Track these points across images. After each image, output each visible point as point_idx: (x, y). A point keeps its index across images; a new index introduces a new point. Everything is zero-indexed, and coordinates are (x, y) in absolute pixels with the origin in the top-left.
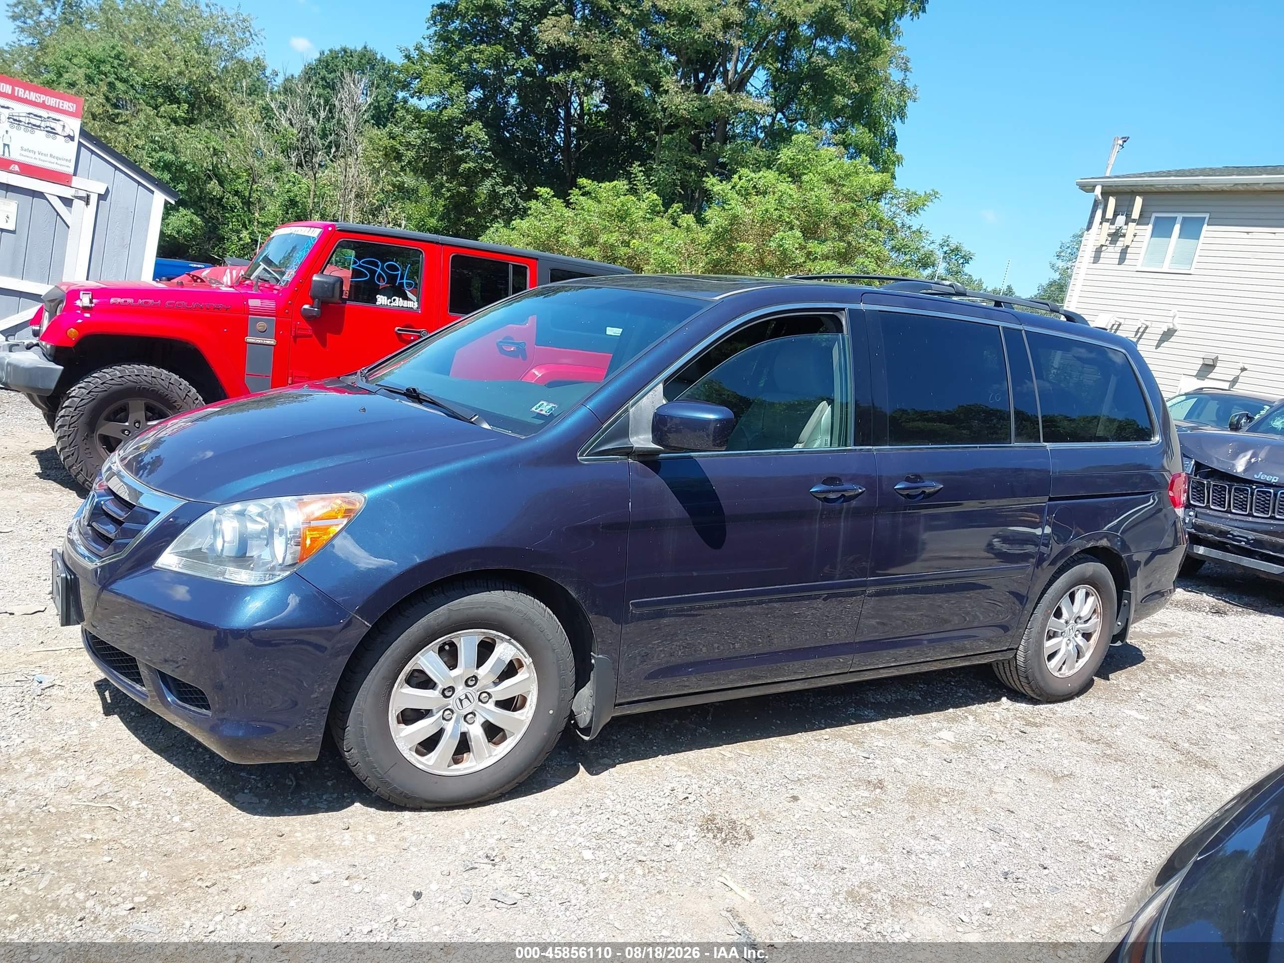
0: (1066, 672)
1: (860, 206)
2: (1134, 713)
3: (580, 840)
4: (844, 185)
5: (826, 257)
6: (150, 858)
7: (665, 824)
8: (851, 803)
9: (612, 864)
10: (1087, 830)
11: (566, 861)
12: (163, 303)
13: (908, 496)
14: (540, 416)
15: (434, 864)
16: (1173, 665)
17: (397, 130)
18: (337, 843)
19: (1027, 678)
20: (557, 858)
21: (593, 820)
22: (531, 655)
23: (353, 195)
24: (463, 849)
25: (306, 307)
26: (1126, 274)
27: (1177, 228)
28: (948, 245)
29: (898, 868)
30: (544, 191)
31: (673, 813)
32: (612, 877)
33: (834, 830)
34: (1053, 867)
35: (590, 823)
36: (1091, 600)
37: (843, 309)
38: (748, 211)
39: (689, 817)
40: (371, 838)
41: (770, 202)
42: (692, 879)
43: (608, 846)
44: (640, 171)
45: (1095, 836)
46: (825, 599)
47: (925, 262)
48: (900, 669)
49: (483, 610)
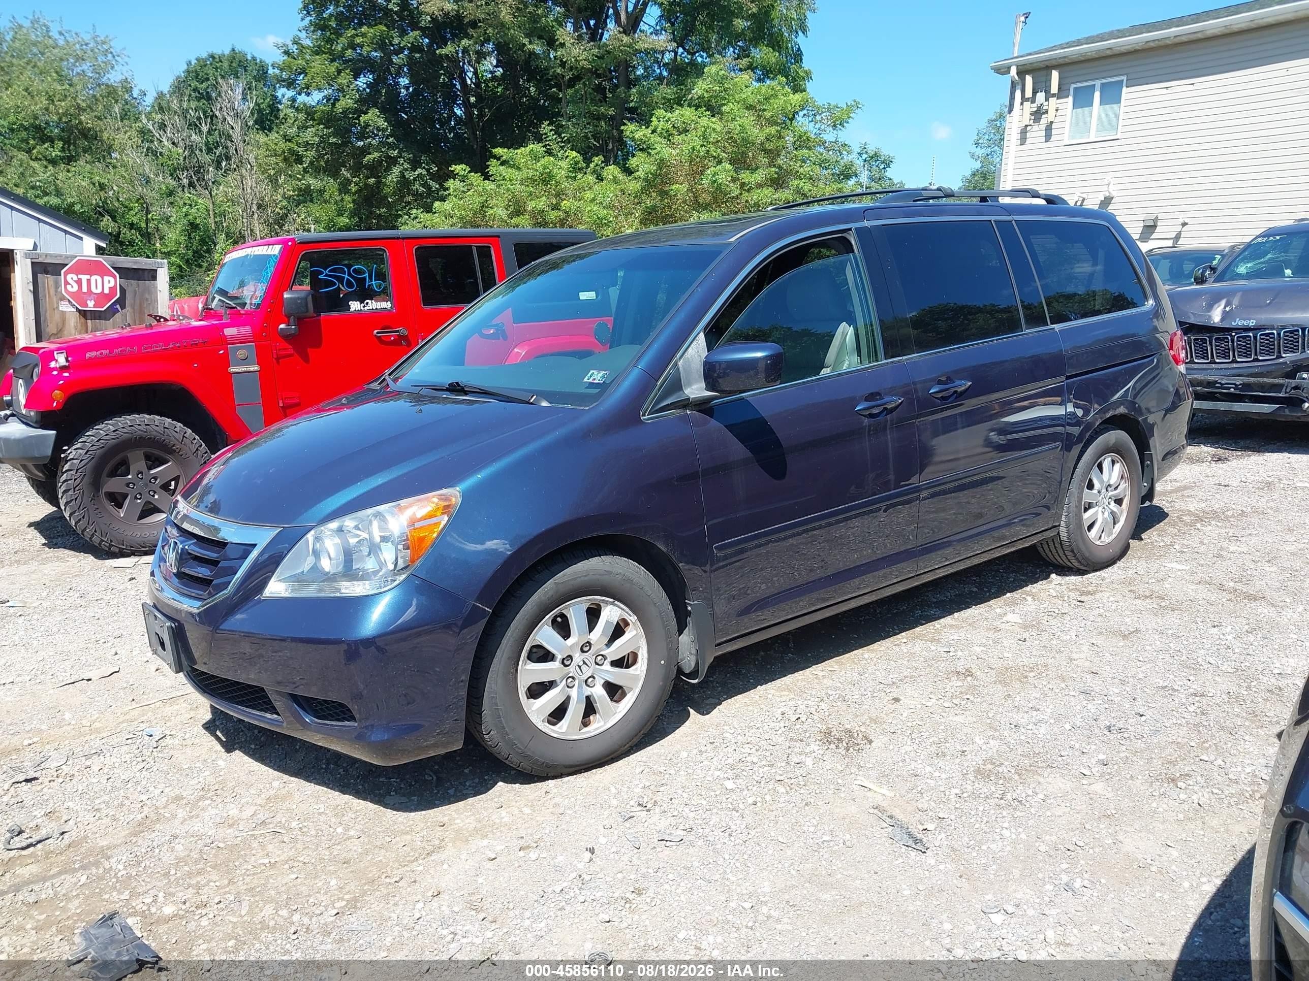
0: (1106, 539)
1: (784, 128)
2: (1175, 565)
3: (718, 773)
4: (764, 110)
5: (759, 186)
6: (332, 868)
7: (788, 745)
8: (949, 694)
9: (755, 788)
10: (1167, 675)
11: (712, 794)
12: (139, 349)
13: (943, 398)
14: (592, 385)
15: (593, 821)
16: (1196, 516)
17: (293, 131)
18: (497, 821)
19: (1072, 551)
20: (703, 793)
21: (722, 754)
22: (635, 613)
23: (255, 208)
24: (614, 802)
25: (282, 326)
26: (1055, 150)
27: (1097, 95)
28: (866, 153)
29: (1012, 742)
30: (459, 168)
31: (792, 734)
32: (759, 799)
33: (943, 720)
34: (1149, 714)
35: (720, 757)
36: (1117, 466)
37: (850, 229)
38: (674, 153)
39: (807, 735)
40: (527, 810)
41: (693, 140)
42: (832, 787)
43: (744, 773)
44: (551, 130)
45: (1176, 679)
46: (885, 511)
47: (847, 174)
48: (954, 566)
49: (586, 578)
